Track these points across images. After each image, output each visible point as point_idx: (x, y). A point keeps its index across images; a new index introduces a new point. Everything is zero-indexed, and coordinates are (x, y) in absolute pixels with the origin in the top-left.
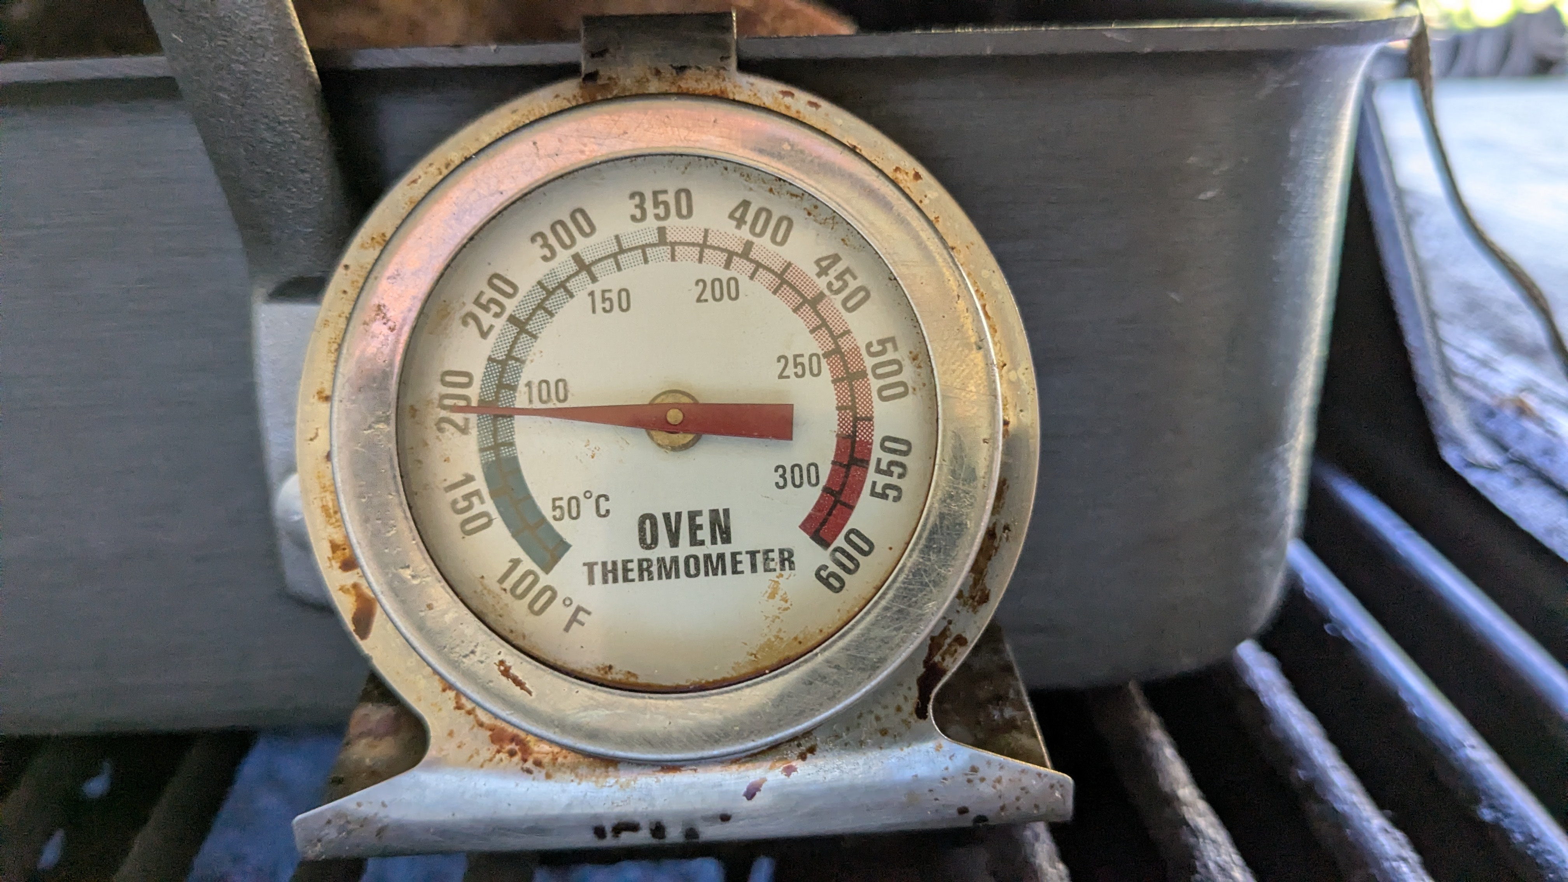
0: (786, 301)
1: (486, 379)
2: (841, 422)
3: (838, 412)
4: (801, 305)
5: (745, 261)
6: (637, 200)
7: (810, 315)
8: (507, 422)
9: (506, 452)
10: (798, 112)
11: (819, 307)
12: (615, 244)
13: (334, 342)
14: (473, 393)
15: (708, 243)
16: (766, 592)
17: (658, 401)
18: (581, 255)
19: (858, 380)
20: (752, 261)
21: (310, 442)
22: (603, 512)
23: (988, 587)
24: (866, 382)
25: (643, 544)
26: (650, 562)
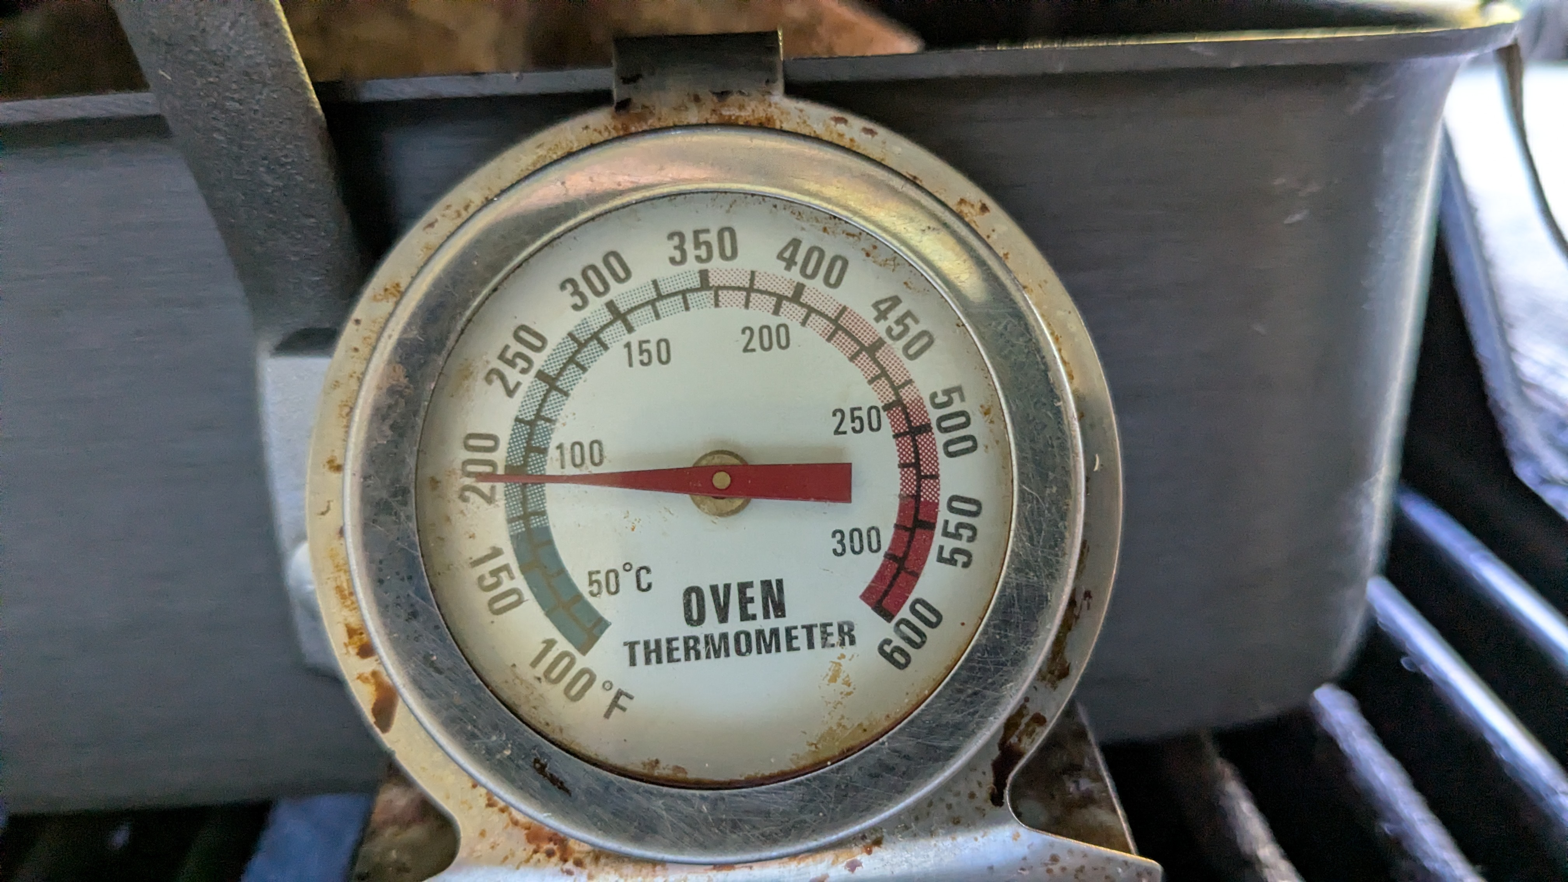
0: (841, 349)
1: (514, 442)
2: (904, 481)
3: (899, 470)
4: (857, 354)
5: (796, 306)
6: (676, 241)
7: (868, 364)
8: (537, 488)
9: (536, 522)
10: (852, 140)
11: (878, 355)
12: (653, 290)
13: (345, 405)
14: (500, 457)
15: (755, 287)
16: (827, 675)
17: (704, 463)
18: (616, 302)
19: (922, 434)
20: (803, 305)
21: (322, 517)
22: (644, 586)
23: (1068, 661)
24: (930, 437)
25: (689, 620)
26: (696, 640)
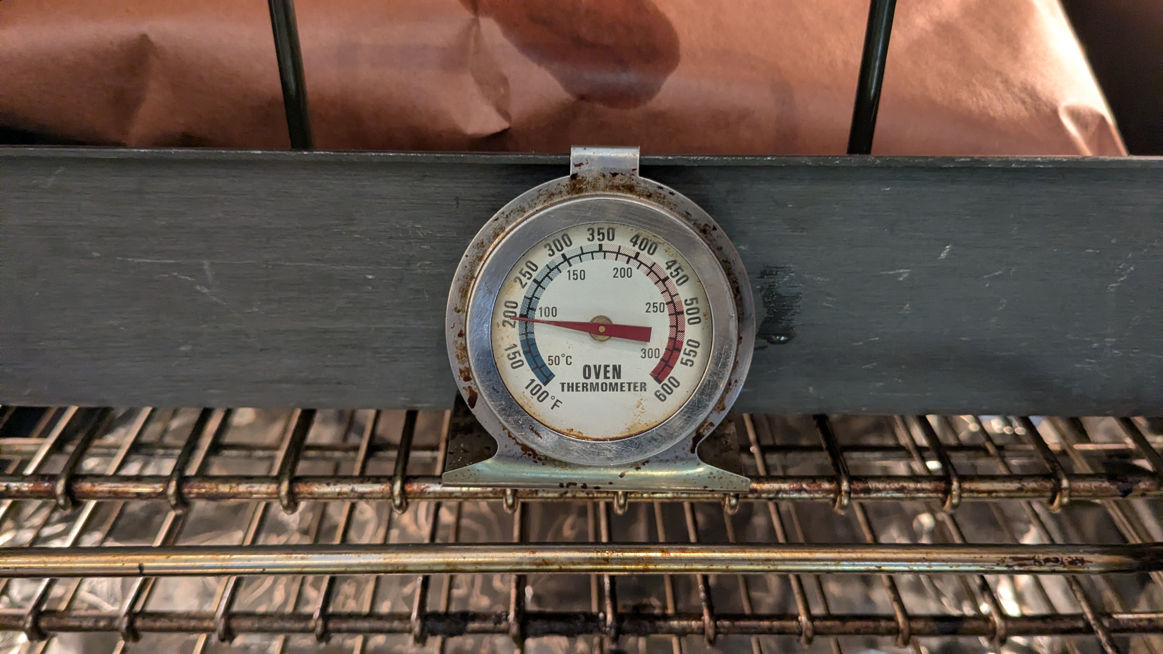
0: (652, 280)
1: (523, 305)
2: (671, 332)
3: (670, 328)
4: (658, 282)
5: (635, 261)
6: (591, 231)
7: (662, 286)
8: (531, 325)
9: (530, 337)
10: (664, 197)
11: (666, 283)
12: (580, 250)
15: (620, 252)
16: (635, 403)
18: (566, 254)
19: (680, 315)
20: (639, 261)
21: (452, 329)
22: (569, 363)
23: (725, 405)
24: (683, 316)
25: (585, 378)
26: (587, 384)
